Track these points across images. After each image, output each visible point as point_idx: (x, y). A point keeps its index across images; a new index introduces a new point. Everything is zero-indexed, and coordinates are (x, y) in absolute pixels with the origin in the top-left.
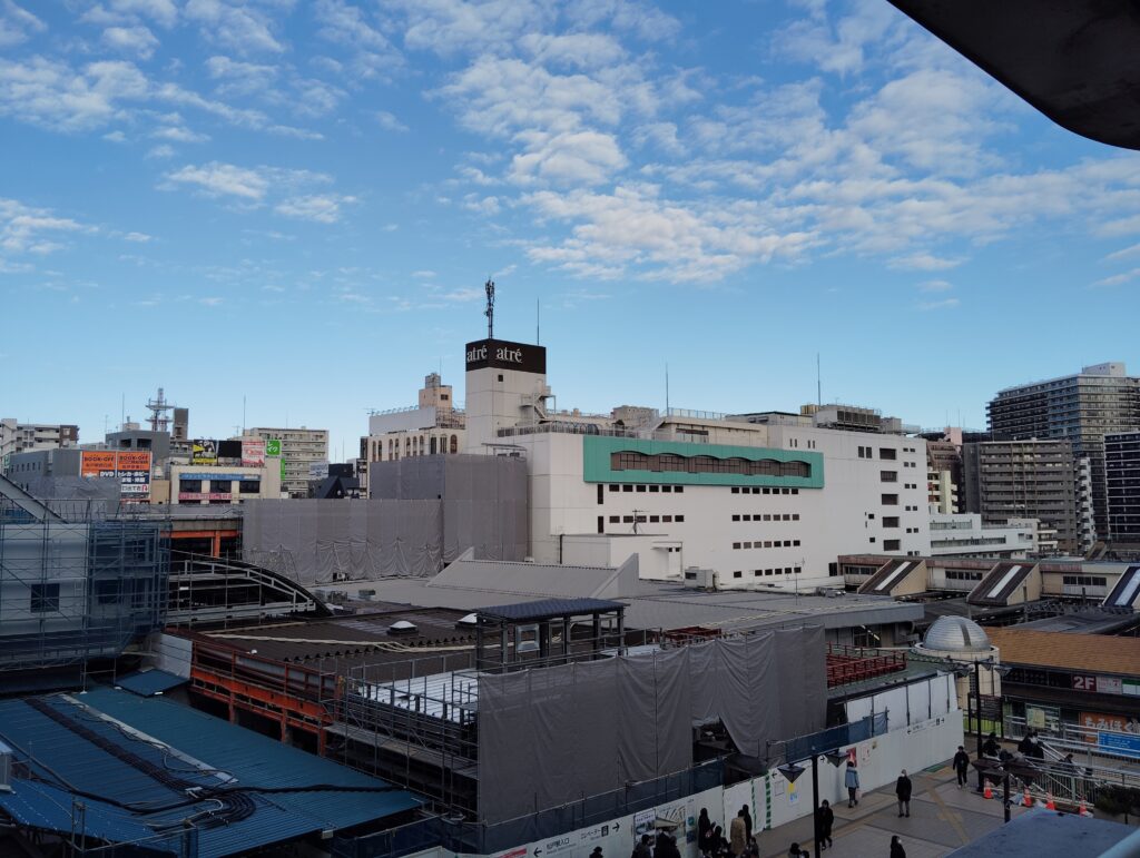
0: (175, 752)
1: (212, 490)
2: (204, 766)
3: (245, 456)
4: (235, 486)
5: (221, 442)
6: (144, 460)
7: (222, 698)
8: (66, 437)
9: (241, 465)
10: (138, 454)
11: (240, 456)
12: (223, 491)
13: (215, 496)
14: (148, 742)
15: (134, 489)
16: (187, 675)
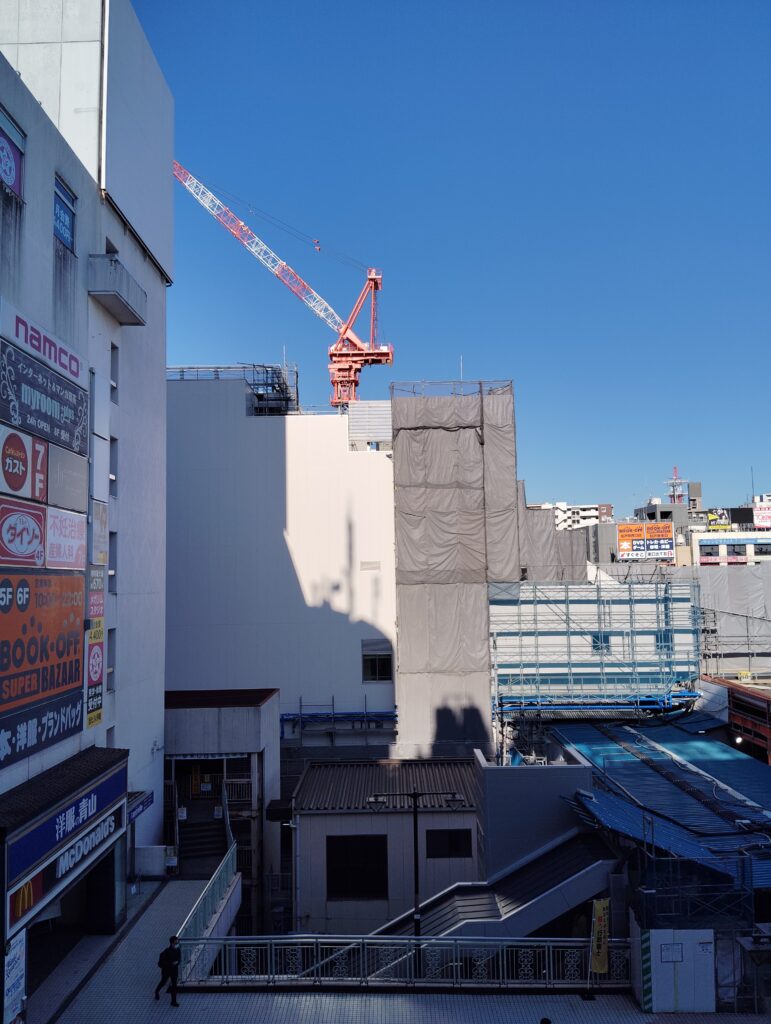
0: (723, 786)
1: (729, 553)
2: (750, 803)
3: (757, 522)
4: (750, 549)
5: (732, 510)
6: (667, 529)
7: (759, 742)
8: (605, 514)
9: (755, 530)
10: (660, 523)
11: (751, 521)
12: (739, 554)
13: (733, 559)
14: (697, 774)
15: (661, 555)
16: (725, 717)
